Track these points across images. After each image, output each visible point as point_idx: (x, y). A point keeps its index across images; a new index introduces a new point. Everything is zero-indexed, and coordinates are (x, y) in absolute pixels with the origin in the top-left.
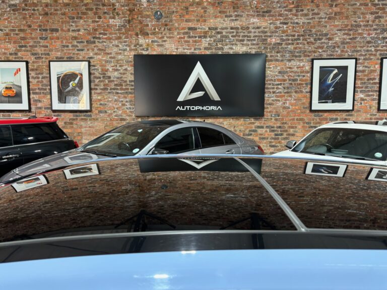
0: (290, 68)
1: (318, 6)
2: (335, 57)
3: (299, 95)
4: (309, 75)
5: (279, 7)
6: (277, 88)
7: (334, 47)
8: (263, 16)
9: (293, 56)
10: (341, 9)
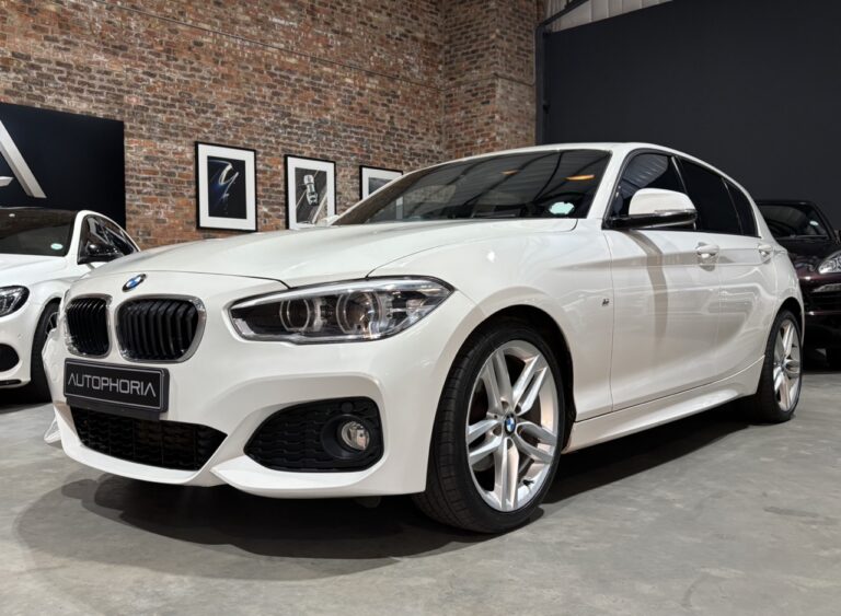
0: (163, 152)
1: (198, 58)
2: (227, 144)
3: (180, 201)
4: (192, 168)
5: (141, 45)
6: (144, 185)
7: (224, 129)
8: (115, 54)
9: (166, 133)
10: (229, 71)
